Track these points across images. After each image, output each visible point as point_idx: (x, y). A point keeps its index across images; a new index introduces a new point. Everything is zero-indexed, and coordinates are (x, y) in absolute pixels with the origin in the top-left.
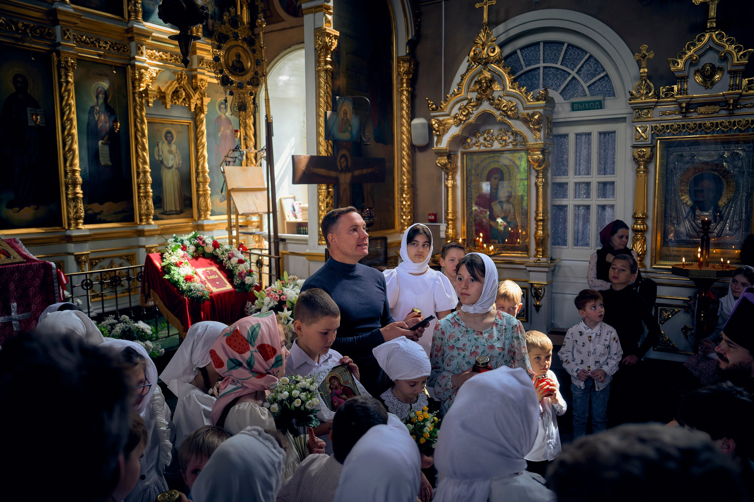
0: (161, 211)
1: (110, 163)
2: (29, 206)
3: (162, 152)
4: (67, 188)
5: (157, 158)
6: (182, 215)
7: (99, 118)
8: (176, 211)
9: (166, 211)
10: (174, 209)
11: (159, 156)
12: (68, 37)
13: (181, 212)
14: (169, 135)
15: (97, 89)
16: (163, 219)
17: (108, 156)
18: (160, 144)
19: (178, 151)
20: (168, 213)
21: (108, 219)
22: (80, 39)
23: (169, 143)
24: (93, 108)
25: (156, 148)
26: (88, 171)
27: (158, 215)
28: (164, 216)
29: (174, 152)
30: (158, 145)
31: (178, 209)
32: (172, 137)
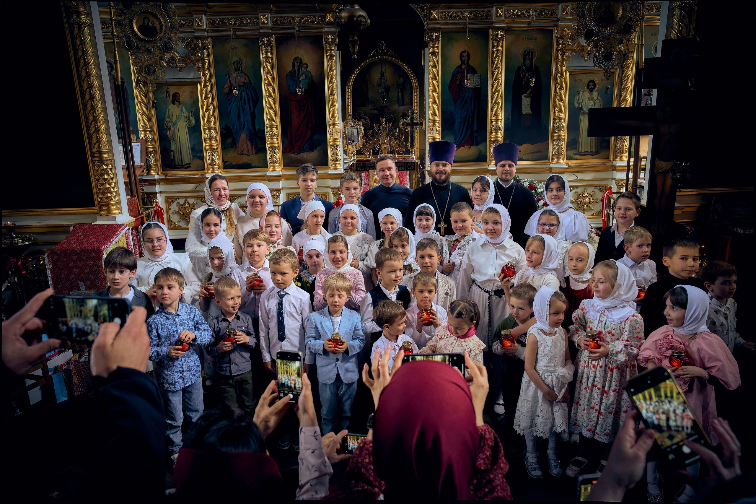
0: (575, 151)
1: (530, 112)
2: (464, 146)
3: (582, 100)
4: (491, 133)
5: (576, 105)
6: (597, 156)
7: (524, 76)
8: (591, 152)
9: (581, 152)
10: (589, 151)
11: (579, 103)
12: (500, 14)
13: (597, 153)
14: (592, 84)
15: (525, 52)
16: (577, 159)
17: (530, 106)
18: (581, 93)
19: (599, 97)
20: (582, 154)
21: (524, 158)
22: (513, 13)
23: (591, 91)
24: (519, 68)
25: (577, 97)
26: (510, 120)
27: (572, 155)
28: (578, 157)
29: (596, 99)
30: (579, 94)
31: (594, 150)
32: (595, 85)
